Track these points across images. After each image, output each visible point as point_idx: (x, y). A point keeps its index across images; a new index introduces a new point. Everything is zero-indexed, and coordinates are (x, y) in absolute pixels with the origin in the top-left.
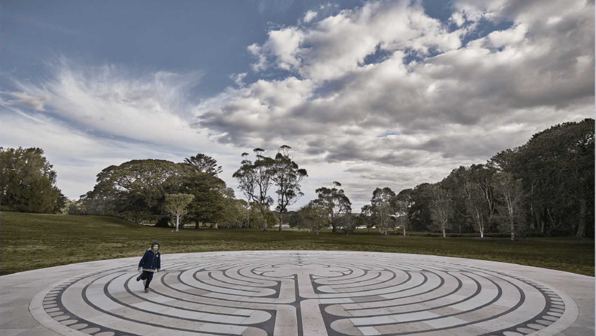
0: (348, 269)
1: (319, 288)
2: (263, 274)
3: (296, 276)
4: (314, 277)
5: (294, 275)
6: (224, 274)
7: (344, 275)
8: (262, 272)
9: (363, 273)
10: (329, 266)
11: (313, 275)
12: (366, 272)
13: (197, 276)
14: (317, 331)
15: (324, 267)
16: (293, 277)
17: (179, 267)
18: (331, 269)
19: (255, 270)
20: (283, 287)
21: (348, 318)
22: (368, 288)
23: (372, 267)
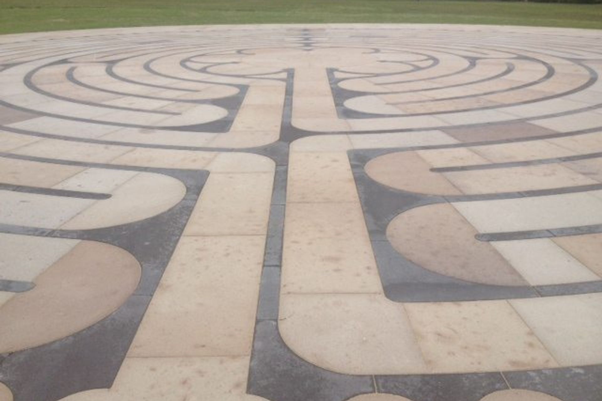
0: (425, 55)
1: (351, 104)
2: (208, 70)
3: (291, 73)
4: (337, 75)
5: (285, 70)
6: (110, 72)
7: (418, 68)
8: (206, 65)
9: (466, 64)
10: (377, 51)
11: (337, 70)
12: (473, 62)
13: (34, 79)
14: (336, 259)
15: (364, 53)
16: (284, 75)
17: (9, 58)
18: (382, 57)
19: (192, 59)
20: (250, 99)
21: (447, 199)
22: (490, 101)
23: (486, 51)
